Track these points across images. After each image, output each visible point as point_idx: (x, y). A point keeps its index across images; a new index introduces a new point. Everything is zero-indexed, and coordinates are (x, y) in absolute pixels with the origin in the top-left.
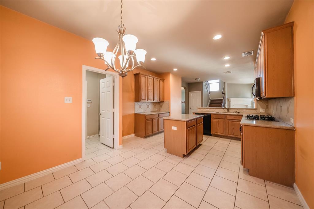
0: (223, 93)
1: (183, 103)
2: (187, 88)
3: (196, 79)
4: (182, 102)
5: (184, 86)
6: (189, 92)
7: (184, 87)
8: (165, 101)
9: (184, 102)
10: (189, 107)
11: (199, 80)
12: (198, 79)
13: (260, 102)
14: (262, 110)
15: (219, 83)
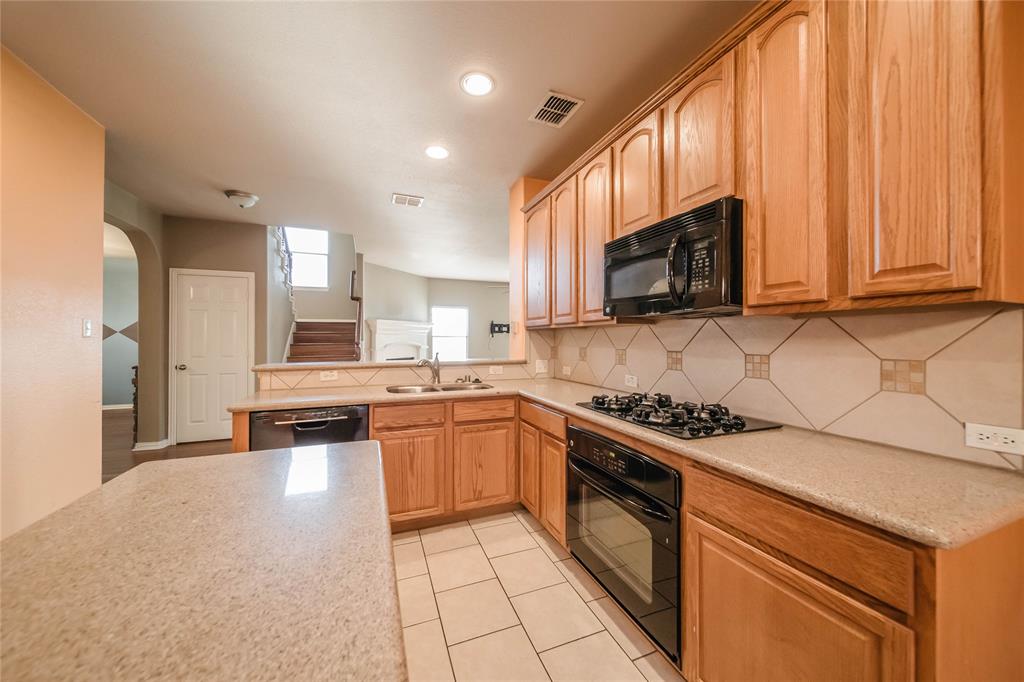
0: (353, 299)
1: (118, 336)
2: (155, 241)
3: (230, 193)
4: (108, 332)
5: (134, 222)
6: (173, 272)
7: (134, 235)
9: (123, 332)
10: (173, 362)
11: (250, 203)
12: (247, 195)
13: (534, 334)
14: (540, 366)
15: (329, 257)
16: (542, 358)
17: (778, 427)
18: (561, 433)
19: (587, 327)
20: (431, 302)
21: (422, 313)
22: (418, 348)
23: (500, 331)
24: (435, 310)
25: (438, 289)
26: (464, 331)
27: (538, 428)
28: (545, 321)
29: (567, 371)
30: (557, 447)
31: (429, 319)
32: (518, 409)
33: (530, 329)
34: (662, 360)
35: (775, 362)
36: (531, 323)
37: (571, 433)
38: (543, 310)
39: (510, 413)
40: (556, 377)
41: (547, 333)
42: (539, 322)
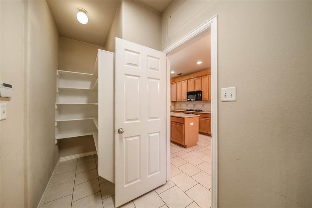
35: (205, 105)
36: (172, 101)
38: (175, 99)
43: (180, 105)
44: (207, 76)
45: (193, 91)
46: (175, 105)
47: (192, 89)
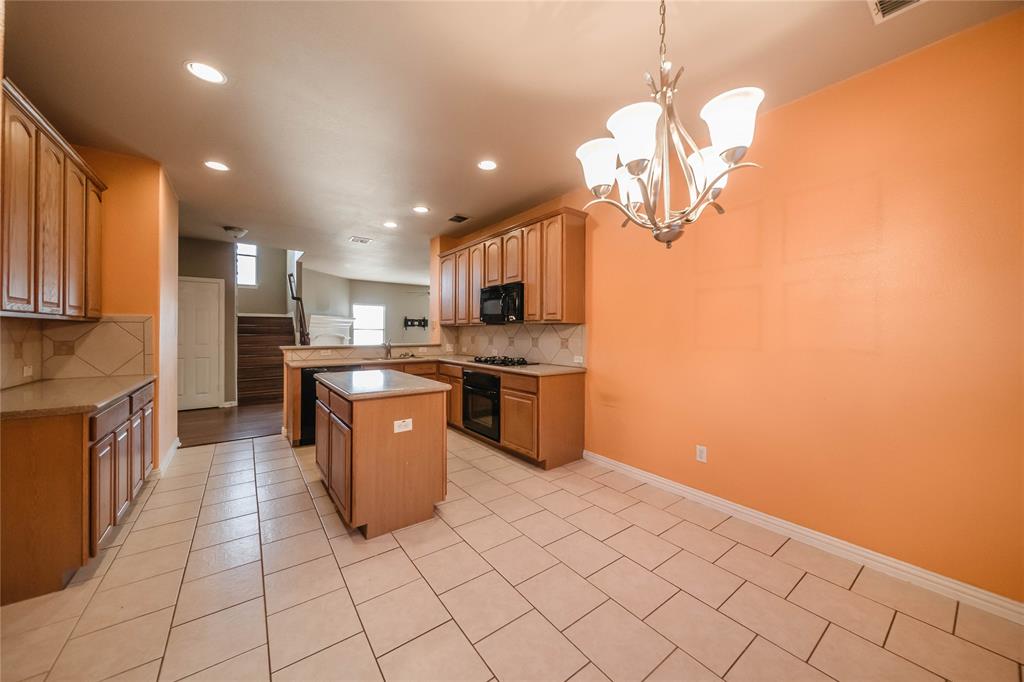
0: (294, 299)
3: (227, 228)
8: (106, 314)
11: (242, 234)
12: (241, 230)
13: (446, 330)
14: (449, 348)
15: (257, 257)
16: (450, 342)
17: (538, 364)
18: (460, 375)
19: (475, 326)
20: (352, 300)
21: (344, 309)
22: (342, 339)
23: (413, 325)
24: (356, 308)
25: (358, 289)
26: (381, 325)
27: (449, 376)
28: (452, 322)
29: (464, 350)
30: (459, 382)
31: (351, 315)
32: (438, 369)
33: (442, 326)
34: (506, 342)
35: (540, 340)
36: (444, 322)
37: (464, 374)
38: (451, 316)
39: (434, 370)
40: (458, 354)
41: (453, 329)
42: (448, 322)
43: (473, 341)
44: (539, 224)
45: (498, 283)
46: (457, 340)
47: (495, 279)
